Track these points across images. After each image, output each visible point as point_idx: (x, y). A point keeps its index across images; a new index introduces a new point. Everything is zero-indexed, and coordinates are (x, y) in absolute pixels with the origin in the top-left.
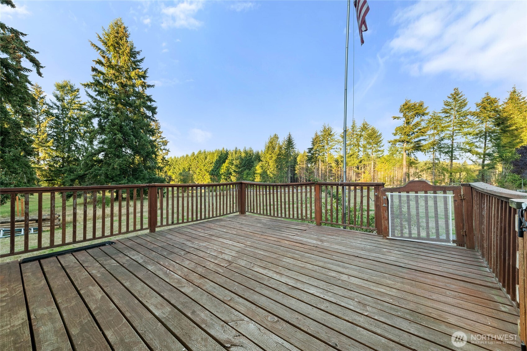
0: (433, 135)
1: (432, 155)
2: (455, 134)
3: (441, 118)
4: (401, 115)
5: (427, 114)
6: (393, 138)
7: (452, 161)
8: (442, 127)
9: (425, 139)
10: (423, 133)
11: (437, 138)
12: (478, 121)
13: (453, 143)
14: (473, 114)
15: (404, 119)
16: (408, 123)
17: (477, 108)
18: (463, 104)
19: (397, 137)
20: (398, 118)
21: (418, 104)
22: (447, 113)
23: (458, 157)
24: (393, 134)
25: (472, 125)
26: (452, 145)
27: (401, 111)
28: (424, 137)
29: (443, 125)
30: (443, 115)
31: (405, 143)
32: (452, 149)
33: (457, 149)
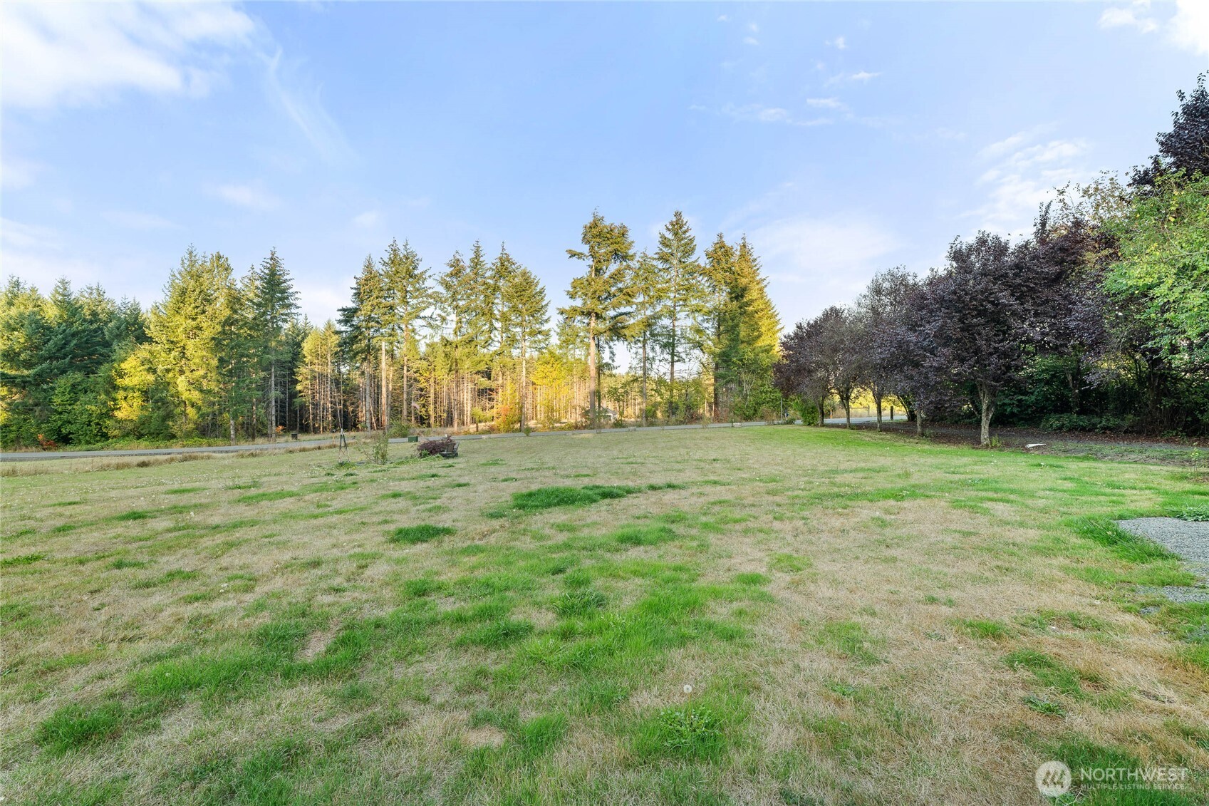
0: (643, 304)
1: (641, 351)
2: (678, 309)
3: (656, 270)
4: (585, 249)
5: (632, 257)
6: (568, 303)
7: (672, 366)
8: (659, 290)
9: (629, 313)
10: (629, 295)
11: (649, 313)
12: (709, 286)
13: (674, 326)
14: (703, 272)
15: (590, 261)
16: (598, 271)
17: (707, 261)
18: (688, 249)
19: (578, 303)
20: (580, 256)
21: (616, 231)
22: (667, 261)
23: (683, 356)
24: (568, 293)
25: (701, 295)
26: (674, 331)
27: (586, 240)
28: (628, 309)
29: (659, 286)
30: (660, 265)
31: (593, 319)
32: (674, 339)
33: (682, 341)
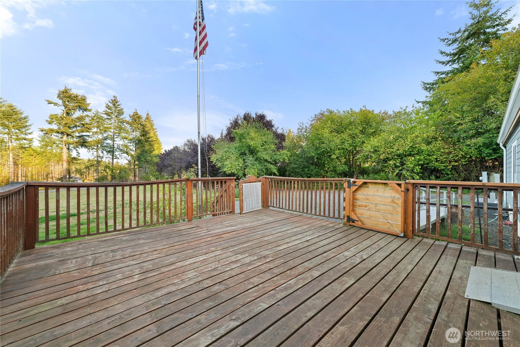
0: (96, 133)
1: (95, 153)
2: (115, 136)
3: (104, 119)
4: (60, 102)
5: (90, 110)
6: (47, 127)
7: (113, 160)
8: (105, 128)
9: (88, 136)
10: (89, 129)
11: (100, 137)
12: (131, 129)
13: (113, 143)
14: (128, 123)
15: (63, 108)
16: (68, 114)
17: (130, 119)
18: (121, 112)
19: (55, 127)
20: (55, 104)
21: (80, 97)
22: (109, 116)
23: (118, 156)
24: (47, 121)
25: (127, 132)
26: (113, 145)
27: (60, 98)
28: (87, 134)
29: (105, 126)
30: (105, 116)
31: (65, 136)
32: (113, 149)
33: (118, 150)
